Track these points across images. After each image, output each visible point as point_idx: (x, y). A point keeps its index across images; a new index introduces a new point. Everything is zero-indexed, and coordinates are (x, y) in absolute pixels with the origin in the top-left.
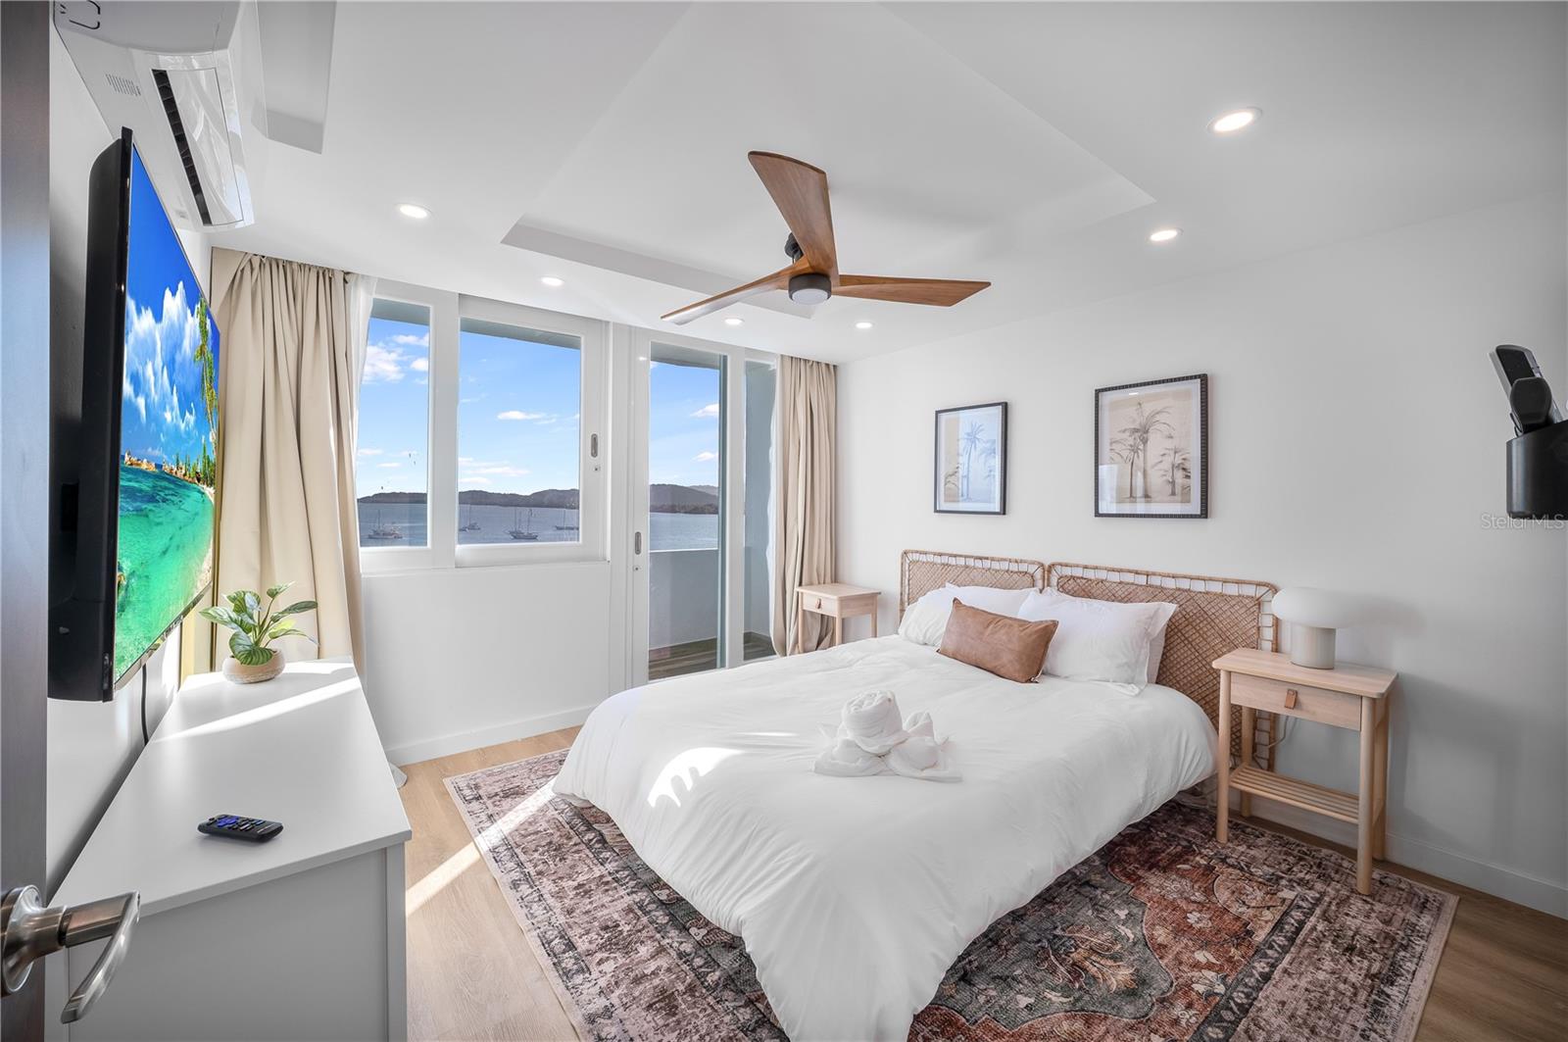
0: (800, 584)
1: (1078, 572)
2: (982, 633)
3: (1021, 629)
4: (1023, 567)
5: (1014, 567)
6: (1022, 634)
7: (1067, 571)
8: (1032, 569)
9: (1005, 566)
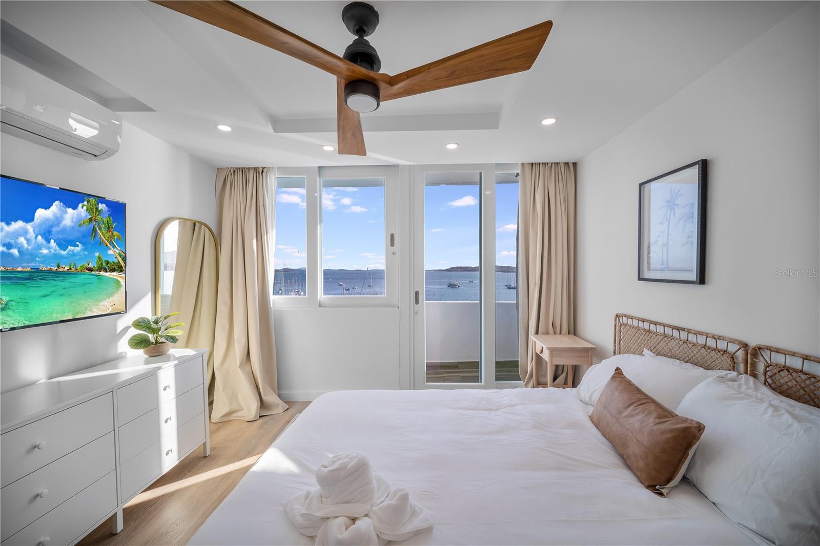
0: (537, 333)
1: (796, 363)
2: (620, 412)
3: (658, 421)
4: (722, 345)
5: (711, 343)
6: (655, 428)
7: (779, 359)
8: (732, 348)
9: (701, 340)
